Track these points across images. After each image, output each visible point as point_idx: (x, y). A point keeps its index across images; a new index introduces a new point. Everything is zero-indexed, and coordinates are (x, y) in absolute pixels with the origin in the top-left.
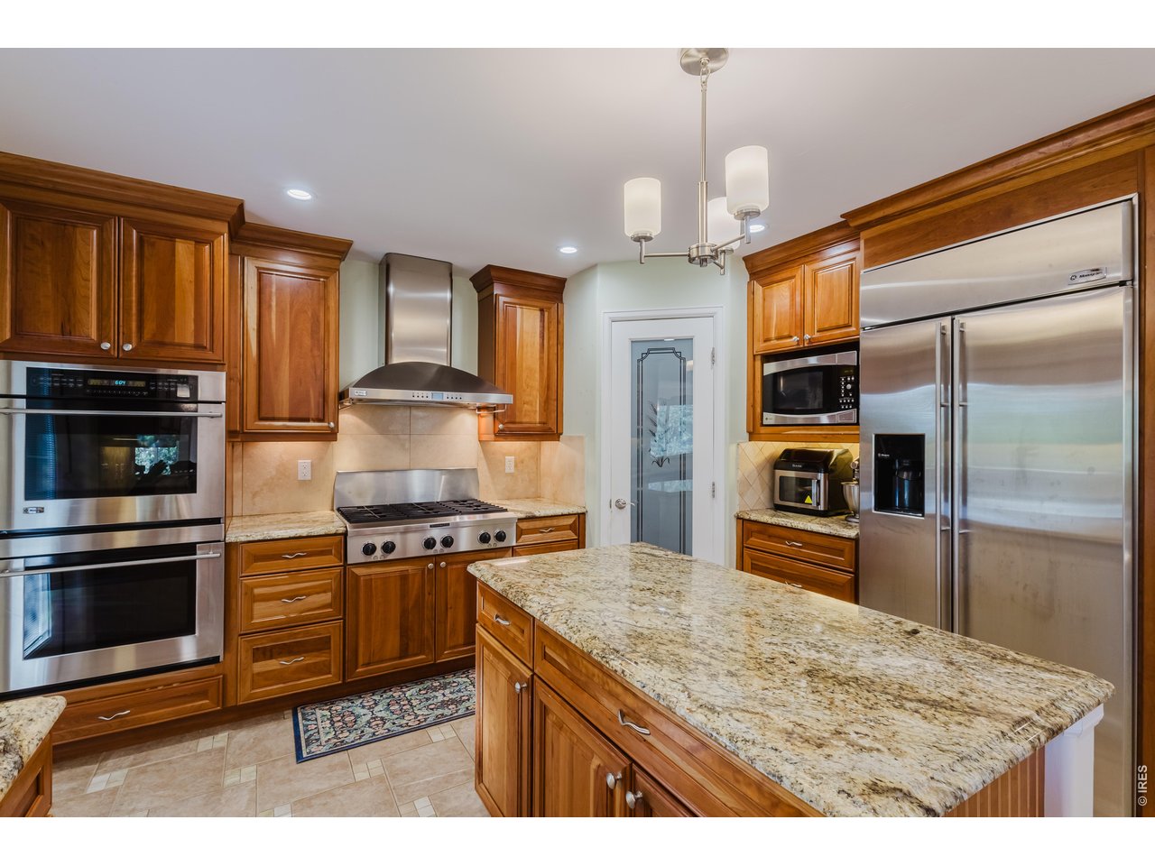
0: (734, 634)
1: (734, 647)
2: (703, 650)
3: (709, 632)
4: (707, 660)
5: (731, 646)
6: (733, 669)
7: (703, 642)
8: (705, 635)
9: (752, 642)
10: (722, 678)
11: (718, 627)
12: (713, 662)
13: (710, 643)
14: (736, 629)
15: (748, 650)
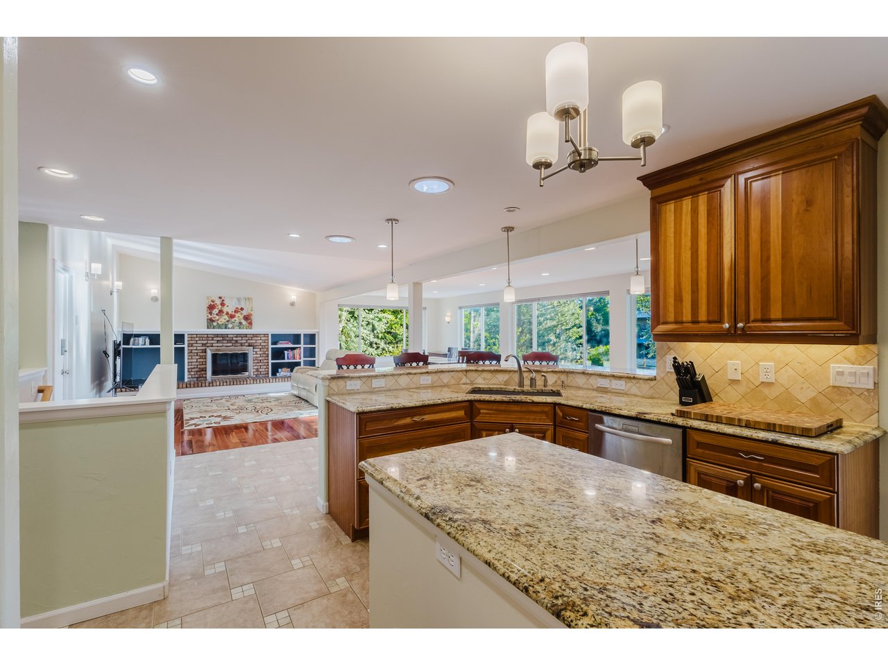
0: (552, 474)
1: (551, 467)
2: (569, 464)
3: (569, 475)
4: (566, 460)
5: (553, 467)
6: (552, 457)
7: (571, 469)
8: (572, 473)
9: (540, 470)
10: (557, 453)
11: (563, 479)
12: (563, 460)
13: (567, 469)
14: (550, 478)
15: (543, 465)
